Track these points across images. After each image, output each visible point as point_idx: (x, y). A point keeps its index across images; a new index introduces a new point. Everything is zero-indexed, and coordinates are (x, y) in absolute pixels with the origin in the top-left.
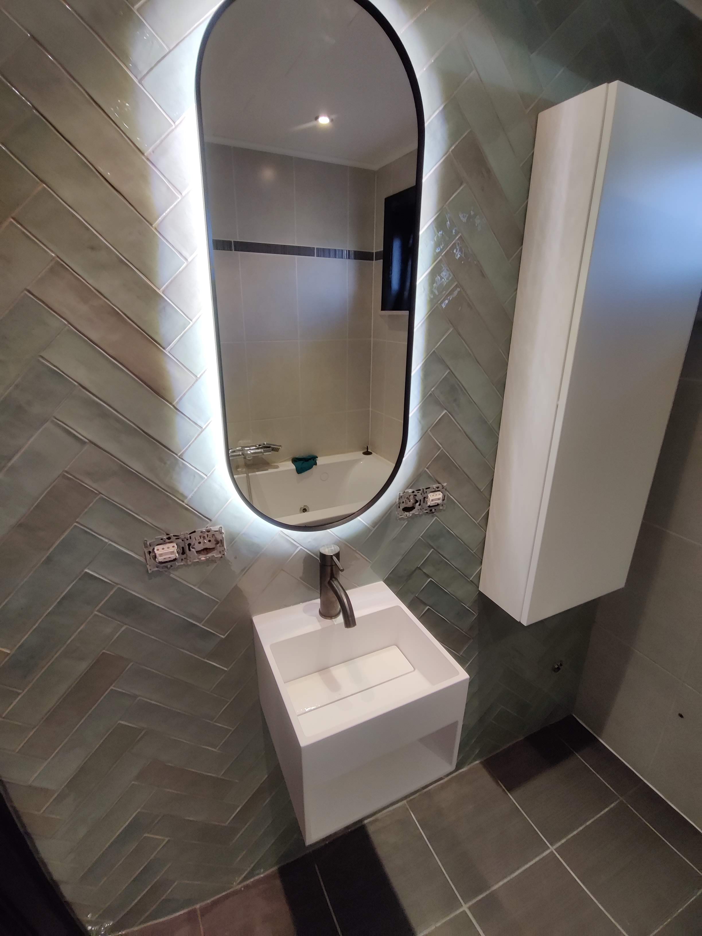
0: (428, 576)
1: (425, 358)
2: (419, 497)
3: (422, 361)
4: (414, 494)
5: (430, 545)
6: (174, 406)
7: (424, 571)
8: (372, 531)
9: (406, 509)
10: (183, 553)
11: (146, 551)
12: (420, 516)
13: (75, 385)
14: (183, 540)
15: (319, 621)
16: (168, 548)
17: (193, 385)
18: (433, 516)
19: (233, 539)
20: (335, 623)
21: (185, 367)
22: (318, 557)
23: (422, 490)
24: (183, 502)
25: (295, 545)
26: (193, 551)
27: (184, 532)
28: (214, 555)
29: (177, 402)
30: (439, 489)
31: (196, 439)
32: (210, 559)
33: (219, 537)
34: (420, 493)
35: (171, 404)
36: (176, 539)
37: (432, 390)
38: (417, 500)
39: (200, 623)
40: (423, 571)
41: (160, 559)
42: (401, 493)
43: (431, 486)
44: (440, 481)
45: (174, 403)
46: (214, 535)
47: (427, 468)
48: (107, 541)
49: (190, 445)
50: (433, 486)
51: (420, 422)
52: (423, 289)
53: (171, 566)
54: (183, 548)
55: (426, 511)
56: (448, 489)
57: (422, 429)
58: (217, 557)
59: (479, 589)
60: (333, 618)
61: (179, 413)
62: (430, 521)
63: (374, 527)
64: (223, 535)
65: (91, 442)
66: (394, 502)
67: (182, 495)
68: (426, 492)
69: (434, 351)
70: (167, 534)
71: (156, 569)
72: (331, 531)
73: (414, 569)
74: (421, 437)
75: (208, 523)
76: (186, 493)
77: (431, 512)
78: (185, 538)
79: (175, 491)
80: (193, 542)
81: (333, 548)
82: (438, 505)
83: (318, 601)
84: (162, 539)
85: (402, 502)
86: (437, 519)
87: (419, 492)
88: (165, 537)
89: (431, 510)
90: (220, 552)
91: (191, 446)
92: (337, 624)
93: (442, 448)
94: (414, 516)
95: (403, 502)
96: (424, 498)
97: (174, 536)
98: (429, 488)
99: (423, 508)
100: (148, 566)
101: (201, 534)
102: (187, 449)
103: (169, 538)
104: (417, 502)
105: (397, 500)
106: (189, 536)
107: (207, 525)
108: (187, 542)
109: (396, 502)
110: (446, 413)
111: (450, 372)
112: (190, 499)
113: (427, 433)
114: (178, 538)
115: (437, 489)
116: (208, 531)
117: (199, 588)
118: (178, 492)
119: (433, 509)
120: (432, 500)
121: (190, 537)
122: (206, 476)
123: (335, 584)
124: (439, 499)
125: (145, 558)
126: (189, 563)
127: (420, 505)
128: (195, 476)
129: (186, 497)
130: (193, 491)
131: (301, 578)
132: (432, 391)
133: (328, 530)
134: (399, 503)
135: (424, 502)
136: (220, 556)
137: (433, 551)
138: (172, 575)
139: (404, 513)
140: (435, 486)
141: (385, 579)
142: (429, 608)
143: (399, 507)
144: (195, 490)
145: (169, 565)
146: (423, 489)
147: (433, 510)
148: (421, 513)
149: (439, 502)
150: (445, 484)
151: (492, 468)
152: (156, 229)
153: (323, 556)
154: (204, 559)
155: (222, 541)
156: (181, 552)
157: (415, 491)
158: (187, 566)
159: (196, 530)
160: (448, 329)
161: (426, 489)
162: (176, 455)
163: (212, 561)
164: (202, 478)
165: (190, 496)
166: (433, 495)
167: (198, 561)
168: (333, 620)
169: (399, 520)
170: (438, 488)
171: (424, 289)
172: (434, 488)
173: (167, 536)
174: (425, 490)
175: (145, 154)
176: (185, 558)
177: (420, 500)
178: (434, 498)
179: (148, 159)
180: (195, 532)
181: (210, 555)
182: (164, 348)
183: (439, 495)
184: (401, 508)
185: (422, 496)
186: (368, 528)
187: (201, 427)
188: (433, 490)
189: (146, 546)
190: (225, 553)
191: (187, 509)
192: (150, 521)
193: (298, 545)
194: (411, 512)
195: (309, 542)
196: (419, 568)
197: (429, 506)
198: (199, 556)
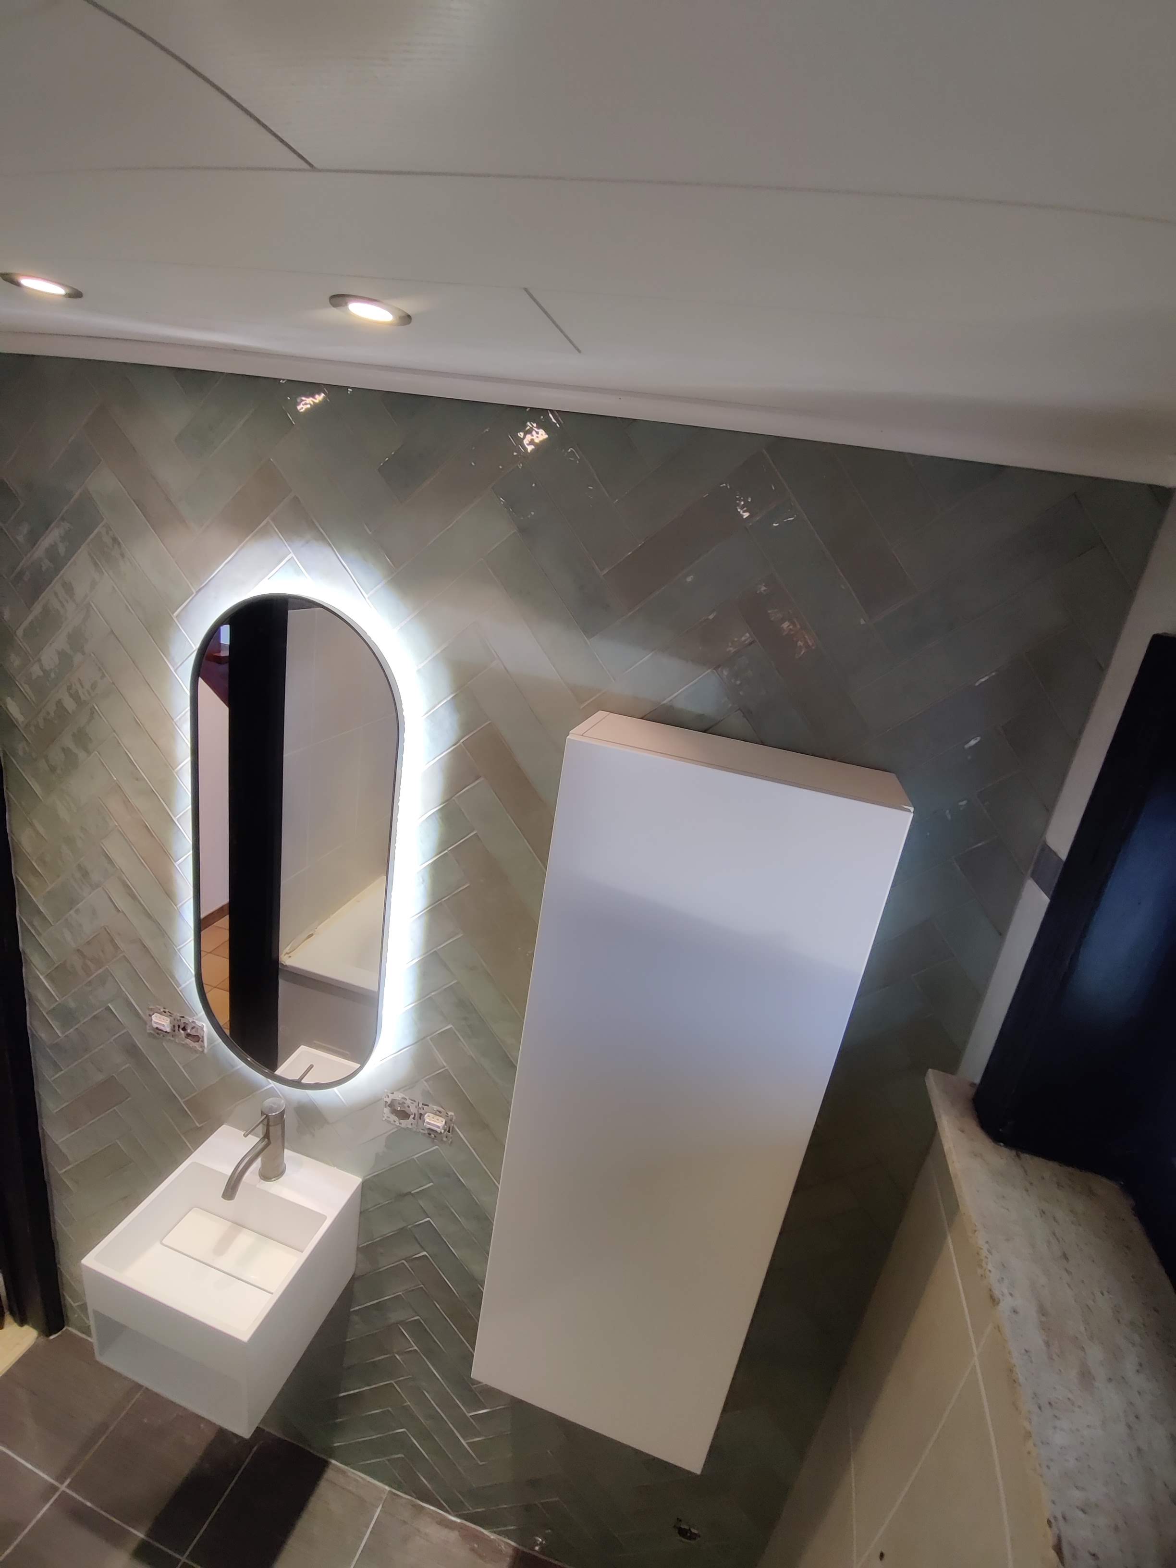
0: (427, 1215)
1: (423, 955)
2: (414, 1109)
5: (429, 1177)
6: (177, 908)
7: (420, 1203)
10: (174, 1030)
11: (148, 1013)
12: (414, 1133)
14: (173, 1018)
16: (164, 1019)
18: (434, 1143)
20: (258, 1186)
21: (188, 880)
23: (417, 1103)
24: (178, 988)
26: (181, 1033)
27: (176, 1013)
28: (197, 1046)
29: (180, 907)
30: (440, 1114)
32: (193, 1048)
33: (201, 1033)
34: (415, 1105)
35: (176, 906)
39: (181, 1099)
40: (418, 1202)
41: (156, 1025)
43: (430, 1105)
44: (442, 1105)
45: (178, 906)
46: (199, 1028)
47: (425, 1081)
48: (123, 989)
49: (185, 945)
50: (434, 1106)
51: (416, 1023)
53: (164, 1036)
54: (174, 1026)
55: (424, 1132)
56: (454, 1121)
57: (419, 1032)
58: (198, 1049)
60: (264, 1179)
61: (180, 915)
62: (428, 1146)
64: (195, 1029)
65: (123, 912)
67: (178, 982)
68: (423, 1108)
69: (436, 951)
70: (164, 1008)
71: (154, 1032)
73: (405, 1192)
74: (418, 1040)
75: (194, 1016)
76: (181, 982)
77: (432, 1137)
78: (176, 1018)
79: (173, 977)
82: (438, 1133)
84: (160, 1010)
86: (439, 1149)
87: (413, 1104)
88: (162, 1010)
89: (430, 1134)
90: (201, 1047)
92: (258, 1188)
93: (447, 1068)
94: (407, 1128)
96: (421, 1114)
97: (167, 1010)
98: (428, 1106)
99: (419, 1126)
100: (147, 1025)
101: (188, 1022)
102: (184, 947)
103: (165, 1012)
104: (411, 1113)
106: (179, 1018)
107: (194, 1018)
108: (178, 1023)
110: (451, 1027)
111: (457, 984)
112: (183, 988)
113: (425, 1039)
114: (171, 1016)
115: (438, 1113)
116: (195, 1023)
117: (182, 1067)
118: (175, 977)
119: (432, 1134)
120: (430, 1123)
121: (180, 1020)
124: (441, 1127)
125: (145, 1017)
126: (177, 1041)
127: (414, 1118)
128: (187, 971)
129: (180, 985)
130: (186, 982)
132: (432, 995)
135: (420, 1119)
136: (201, 1050)
137: (433, 1186)
138: (164, 1044)
139: (393, 1116)
140: (436, 1108)
141: (364, 1177)
142: (425, 1256)
145: (161, 1034)
146: (419, 1103)
148: (417, 1130)
149: (441, 1130)
150: (449, 1112)
152: (176, 773)
154: (189, 1044)
155: (203, 1038)
156: (173, 1028)
157: (408, 1100)
158: (173, 1043)
159: (185, 1017)
160: (456, 933)
161: (423, 1104)
162: (176, 947)
163: (196, 1051)
165: (183, 986)
166: (433, 1118)
167: (183, 1044)
169: (386, 1122)
170: (440, 1112)
172: (433, 1109)
173: (164, 1010)
174: (421, 1105)
176: (174, 1035)
177: (415, 1115)
178: (435, 1122)
179: (176, 724)
181: (194, 1044)
182: (174, 861)
185: (418, 1110)
186: (346, 1108)
188: (432, 1111)
190: (205, 1050)
191: (180, 996)
192: (153, 990)
194: (401, 1121)
197: (429, 1129)
198: (185, 1040)
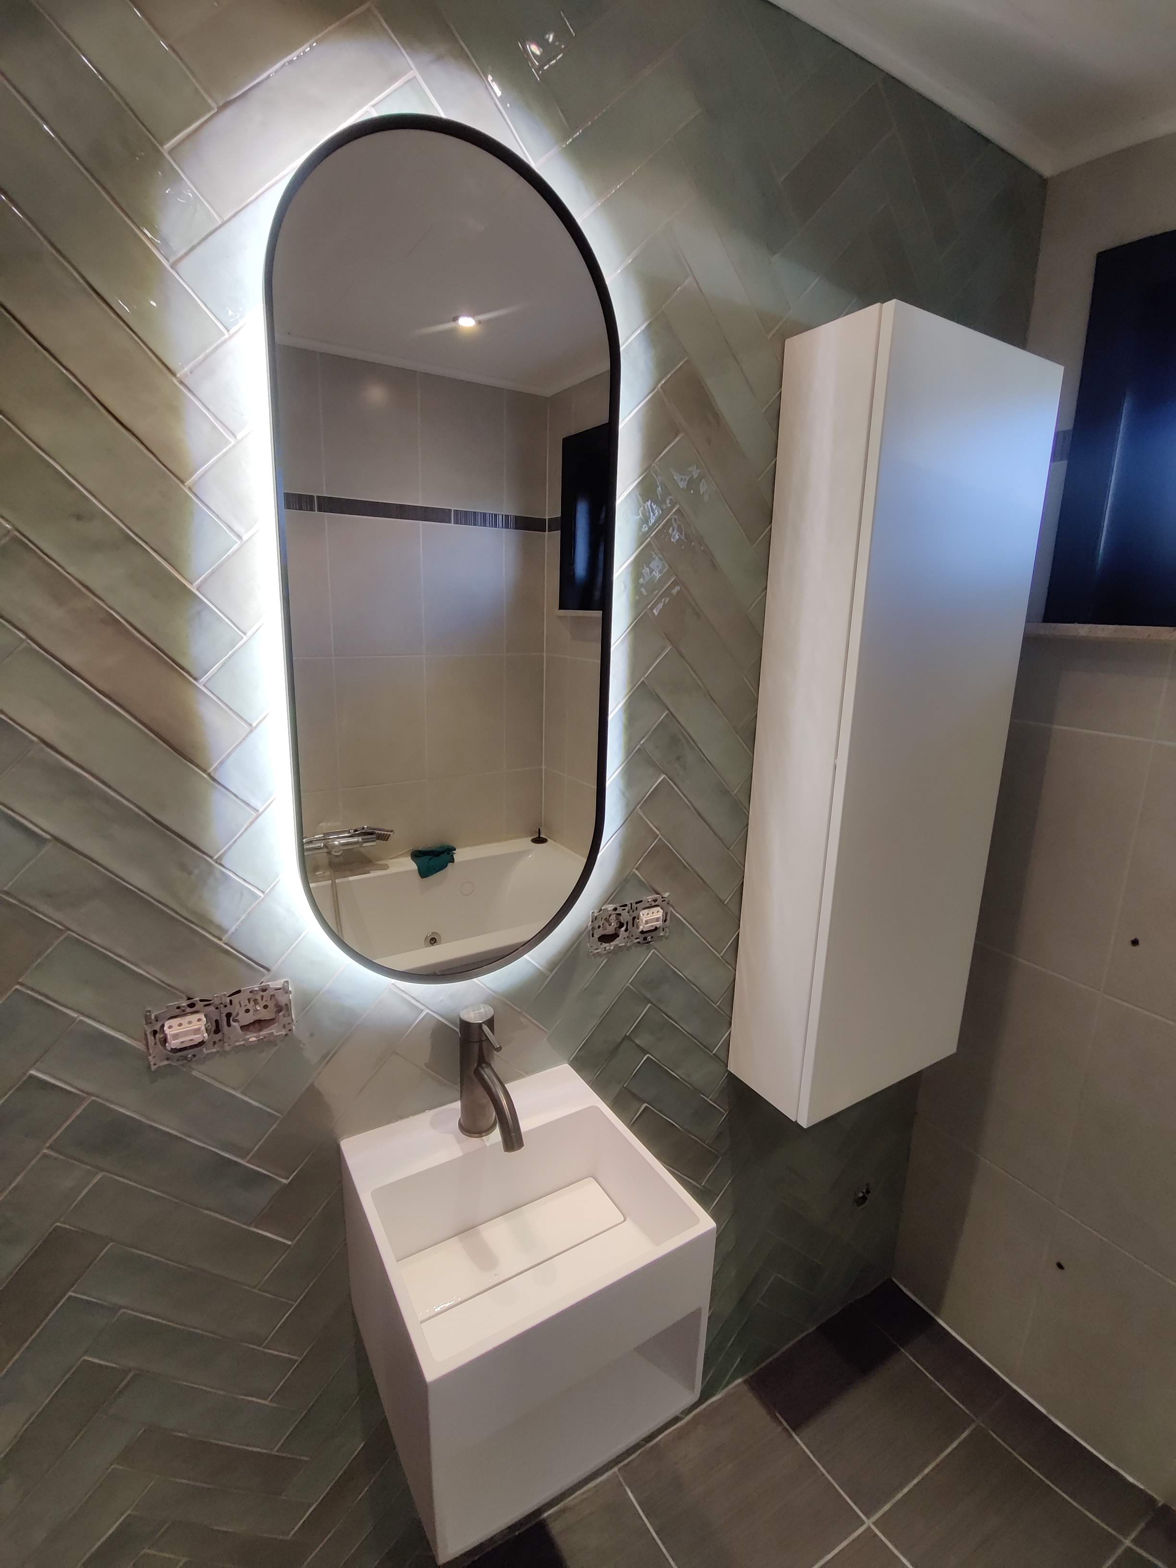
0: (645, 1052)
1: (628, 693)
2: (626, 917)
3: (624, 698)
4: (617, 912)
5: (646, 998)
6: (209, 775)
7: (637, 1041)
8: (548, 977)
9: (606, 938)
10: (217, 1030)
11: (149, 1031)
12: (628, 948)
13: (32, 742)
14: (217, 1008)
15: (459, 1142)
16: (190, 1022)
17: (244, 739)
18: (649, 949)
19: (308, 1001)
20: (488, 1144)
21: (231, 709)
22: (457, 1027)
23: (629, 906)
24: (220, 939)
25: (417, 1008)
26: (235, 1027)
27: (219, 994)
28: (274, 1031)
29: (216, 769)
30: (656, 903)
31: (246, 829)
32: (265, 1040)
33: (282, 999)
34: (626, 911)
35: (204, 771)
36: (205, 1006)
37: (642, 742)
38: (622, 921)
39: (243, 1158)
40: (635, 1043)
41: (174, 1043)
42: (596, 911)
43: (644, 898)
44: (659, 889)
45: (210, 770)
46: (274, 995)
47: (636, 869)
48: (75, 1015)
49: (235, 841)
50: (648, 898)
51: (623, 794)
52: (623, 587)
53: (194, 1056)
54: (217, 1021)
55: (638, 940)
56: (671, 902)
57: (627, 805)
58: (276, 1036)
59: (728, 1069)
60: (483, 1134)
61: (217, 786)
62: (643, 957)
63: (551, 971)
64: (290, 995)
65: (56, 839)
66: (585, 926)
67: (219, 927)
68: (637, 908)
69: (643, 681)
70: (189, 999)
71: (166, 1062)
72: (479, 980)
73: (619, 1040)
74: (626, 817)
75: (263, 975)
76: (225, 924)
77: (646, 941)
78: (221, 1003)
79: (205, 921)
80: (236, 1009)
81: (482, 1010)
82: (656, 928)
83: (458, 1105)
84: (178, 1008)
85: (597, 926)
86: (656, 951)
87: (625, 909)
88: (184, 1004)
89: (645, 939)
90: (284, 1026)
91: (239, 842)
92: (490, 1146)
93: (660, 836)
94: (618, 949)
95: (599, 927)
96: (634, 918)
97: (201, 1001)
98: (641, 901)
99: (632, 936)
100: (150, 1058)
101: (250, 996)
102: (230, 848)
103: (192, 1005)
104: (621, 925)
105: (588, 923)
106: (228, 1000)
107: (263, 980)
108: (225, 1011)
109: (587, 927)
110: (664, 778)
111: (670, 714)
112: (233, 933)
113: (635, 811)
114: (209, 1005)
115: (654, 904)
116: (264, 990)
117: (243, 1093)
118: (211, 922)
119: (648, 937)
120: (647, 922)
121: (231, 1001)
122: (263, 892)
123: (486, 1073)
124: (657, 920)
125: (145, 1042)
126: (227, 1048)
127: (626, 930)
128: (242, 894)
129: (225, 931)
130: (238, 919)
131: (426, 1065)
132: (641, 745)
133: (475, 980)
134: (593, 929)
135: (633, 926)
136: (284, 1033)
137: (650, 1007)
138: (194, 1073)
139: (601, 944)
140: (650, 898)
141: (571, 1059)
142: (646, 1107)
143: (593, 936)
144: (243, 917)
145: (189, 1054)
146: (631, 904)
147: (649, 939)
148: (629, 944)
149: (658, 924)
150: (666, 895)
151: (741, 867)
152: (190, 489)
153: (465, 1026)
154: (254, 1039)
155: (287, 1007)
156: (214, 1029)
157: (618, 908)
158: (223, 1053)
159: (242, 989)
160: (664, 649)
161: (637, 903)
162: (211, 857)
163: (270, 1042)
164: (256, 897)
165: (233, 929)
166: (648, 914)
167: (244, 1045)
168: (484, 1138)
169: (593, 958)
170: (655, 901)
171: (625, 587)
172: (648, 902)
173: (189, 1002)
174: (634, 906)
175: (178, 376)
176: (220, 1040)
177: (627, 922)
178: (650, 917)
179: (182, 383)
180: (239, 992)
181: (265, 1032)
182: (196, 679)
183: (657, 913)
184: (597, 936)
185: (630, 915)
186: (542, 973)
187: (256, 810)
188: (648, 905)
189: (148, 1021)
190: (294, 1027)
191: (227, 952)
192: (160, 977)
193: (422, 1007)
194: (612, 943)
195: (441, 1001)
196: (627, 1038)
197: (642, 932)
198: (246, 1035)
